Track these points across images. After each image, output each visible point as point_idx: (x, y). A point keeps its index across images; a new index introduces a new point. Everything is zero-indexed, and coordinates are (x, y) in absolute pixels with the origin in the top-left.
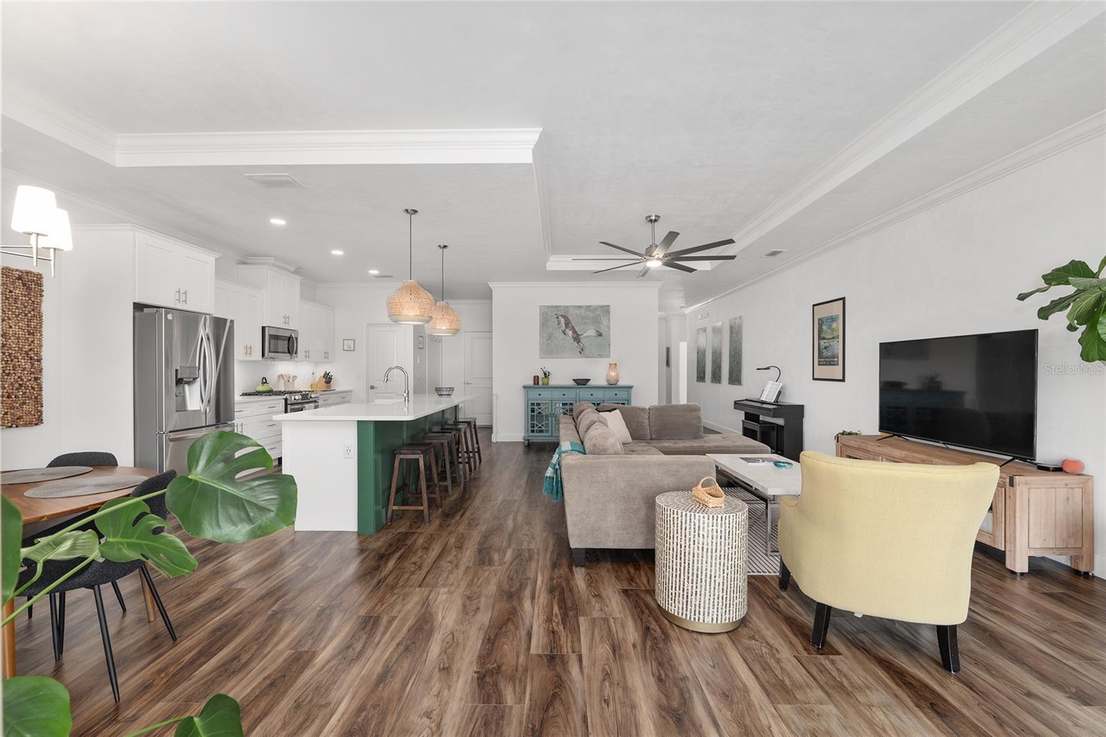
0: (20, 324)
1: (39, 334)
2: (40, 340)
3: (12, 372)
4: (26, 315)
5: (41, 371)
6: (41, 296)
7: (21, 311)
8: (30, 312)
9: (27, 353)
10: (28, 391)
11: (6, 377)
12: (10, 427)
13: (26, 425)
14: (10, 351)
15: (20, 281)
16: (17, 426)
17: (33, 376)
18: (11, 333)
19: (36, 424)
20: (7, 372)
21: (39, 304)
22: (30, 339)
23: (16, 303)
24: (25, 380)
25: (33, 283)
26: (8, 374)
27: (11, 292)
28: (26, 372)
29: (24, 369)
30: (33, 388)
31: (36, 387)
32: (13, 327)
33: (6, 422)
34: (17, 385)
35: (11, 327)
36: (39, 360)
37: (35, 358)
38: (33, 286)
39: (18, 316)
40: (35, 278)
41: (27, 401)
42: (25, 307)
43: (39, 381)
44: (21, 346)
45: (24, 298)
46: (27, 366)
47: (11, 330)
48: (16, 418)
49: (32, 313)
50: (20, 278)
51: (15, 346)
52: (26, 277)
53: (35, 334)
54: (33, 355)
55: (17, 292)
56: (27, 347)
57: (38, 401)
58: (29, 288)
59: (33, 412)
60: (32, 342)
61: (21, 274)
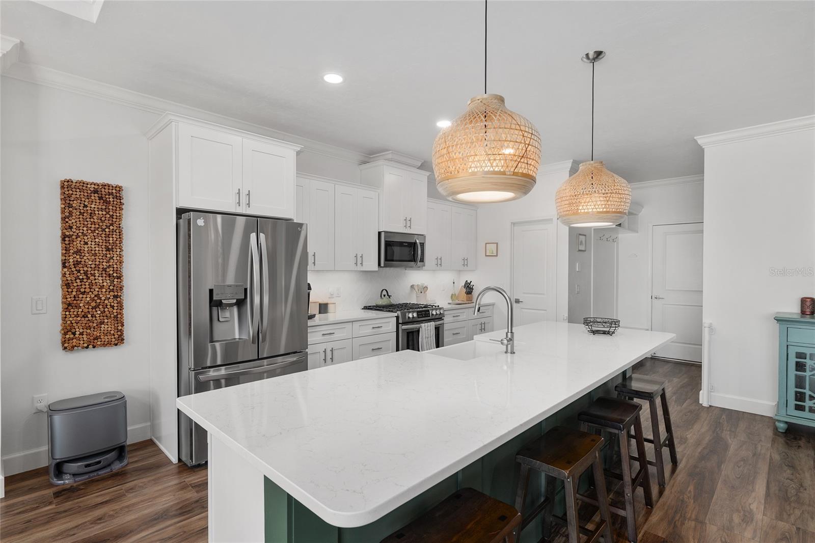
0: (97, 240)
1: (119, 250)
2: (120, 256)
3: (87, 290)
4: (104, 230)
5: (121, 288)
6: (121, 209)
7: (97, 226)
8: (108, 227)
9: (104, 269)
10: (106, 310)
11: (81, 296)
12: (87, 347)
13: (104, 345)
14: (85, 269)
15: (96, 195)
16: (94, 347)
17: (112, 293)
18: (86, 249)
19: (116, 345)
20: (82, 290)
21: (120, 218)
22: (108, 256)
23: (91, 217)
24: (103, 298)
25: (111, 196)
26: (83, 293)
27: (85, 206)
28: (104, 290)
29: (102, 287)
30: (113, 307)
31: (115, 305)
32: (89, 243)
33: (82, 342)
34: (93, 304)
35: (86, 243)
36: (119, 278)
37: (115, 275)
38: (111, 200)
39: (93, 232)
40: (114, 191)
41: (106, 321)
42: (103, 222)
43: (119, 299)
44: (97, 263)
45: (100, 213)
46: (105, 284)
47: (86, 246)
48: (92, 338)
49: (111, 227)
50: (96, 192)
51: (90, 263)
52: (103, 190)
53: (114, 250)
54: (111, 272)
55: (93, 206)
56: (104, 264)
57: (118, 320)
58: (107, 203)
59: (112, 332)
60: (112, 258)
61: (96, 187)
